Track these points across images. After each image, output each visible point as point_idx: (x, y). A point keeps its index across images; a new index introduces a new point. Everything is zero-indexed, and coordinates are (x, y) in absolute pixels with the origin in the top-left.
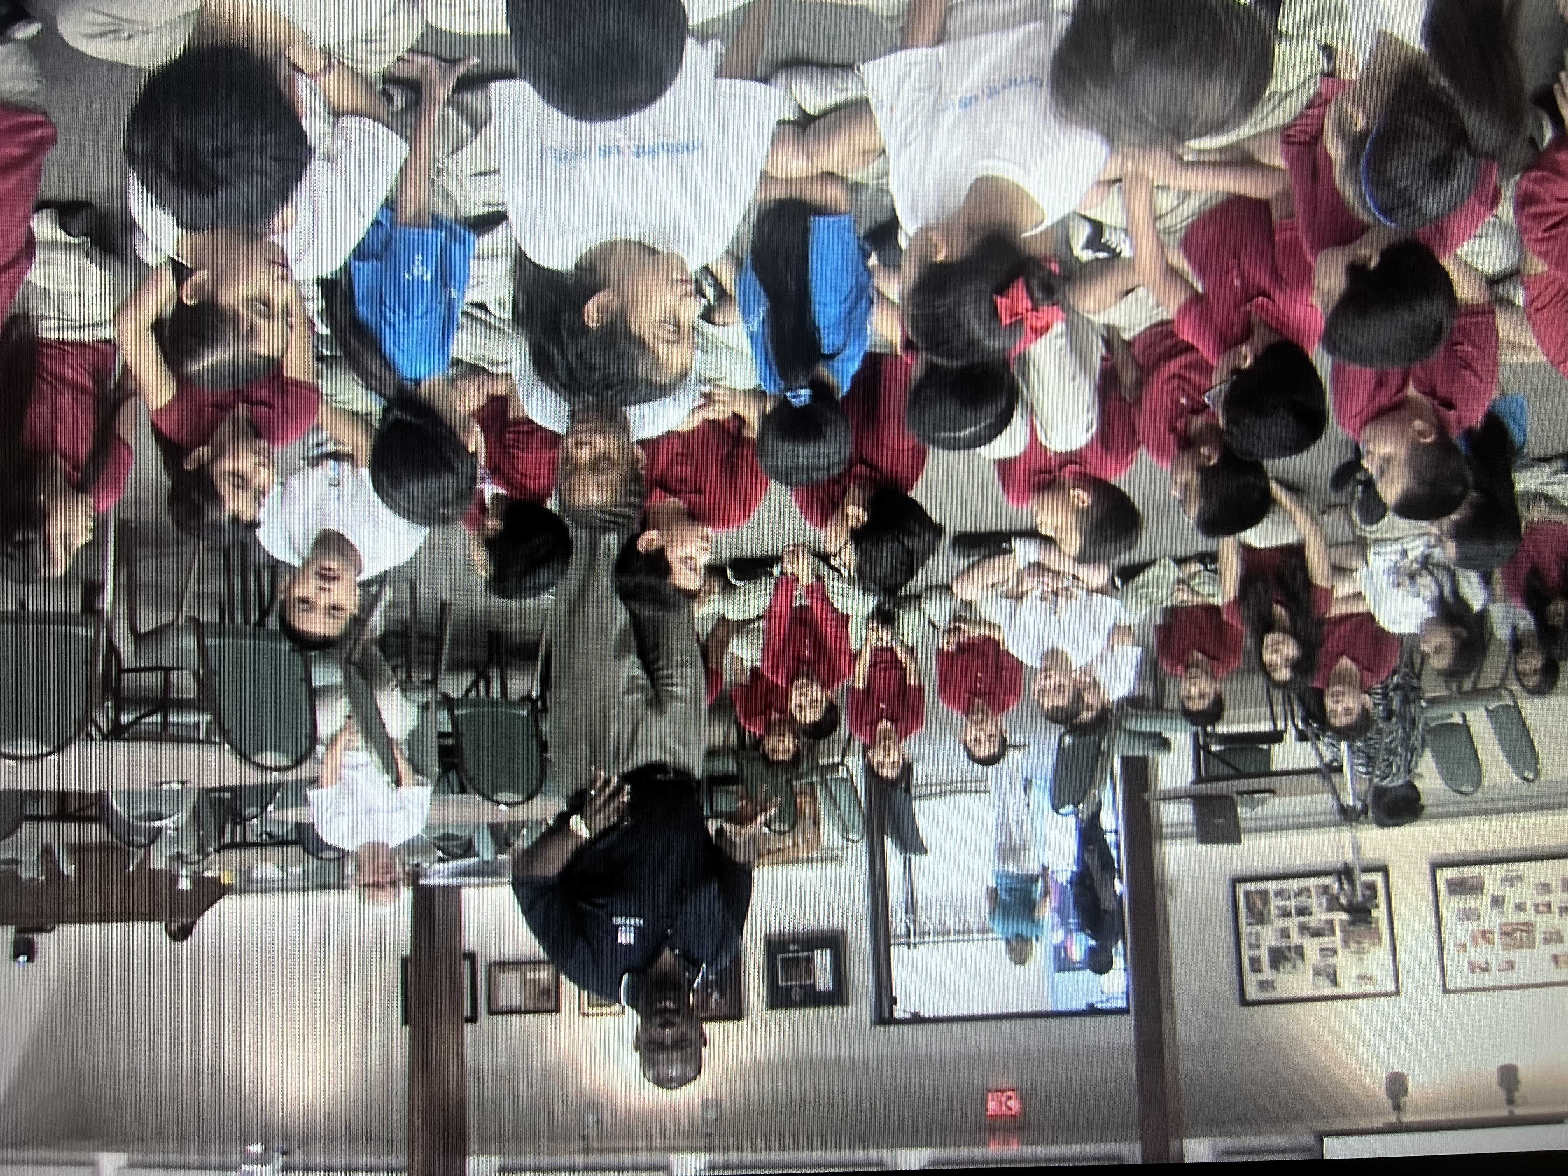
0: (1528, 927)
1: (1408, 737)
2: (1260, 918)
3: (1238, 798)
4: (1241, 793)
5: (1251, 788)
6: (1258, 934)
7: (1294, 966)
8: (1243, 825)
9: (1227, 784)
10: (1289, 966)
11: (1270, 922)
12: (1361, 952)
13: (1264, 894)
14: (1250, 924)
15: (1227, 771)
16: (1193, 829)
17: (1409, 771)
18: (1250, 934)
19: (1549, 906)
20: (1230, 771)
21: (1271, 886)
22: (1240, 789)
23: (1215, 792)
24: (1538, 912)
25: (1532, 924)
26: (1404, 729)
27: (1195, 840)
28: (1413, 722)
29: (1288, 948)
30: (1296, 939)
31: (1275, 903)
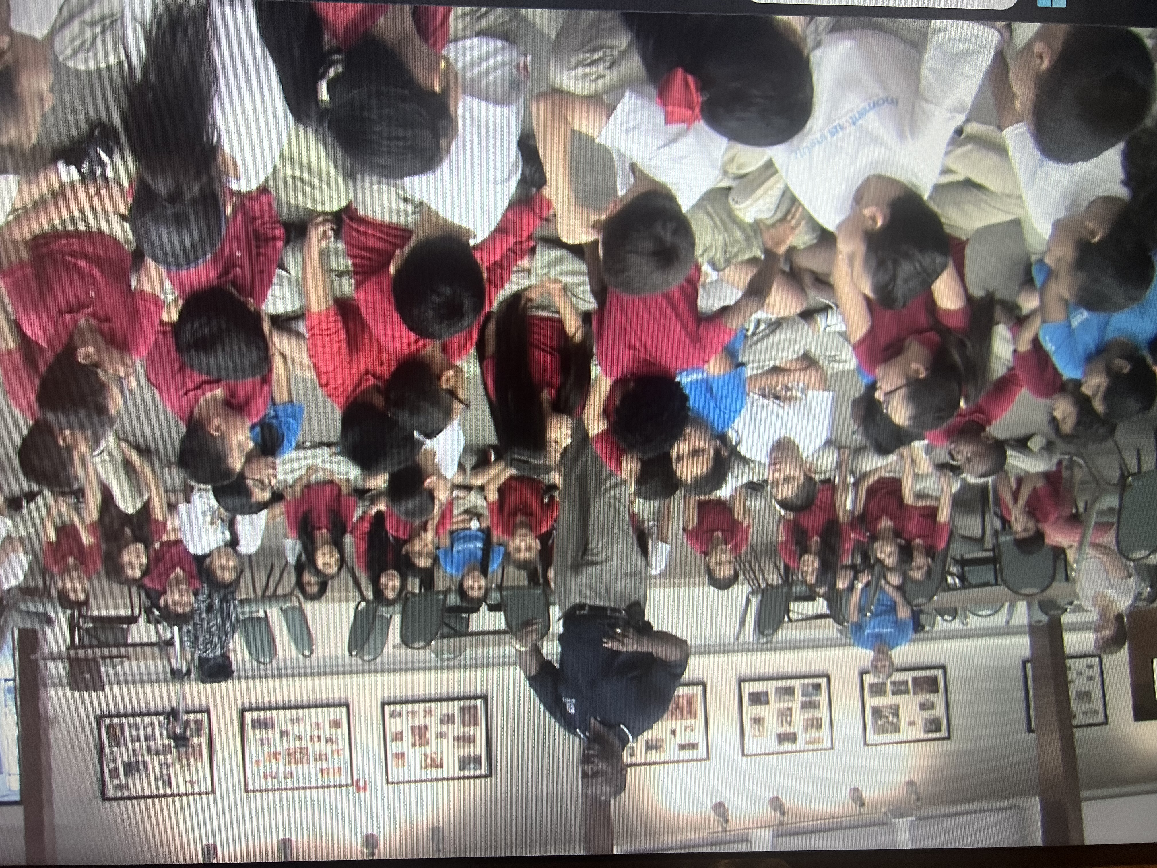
0: (305, 751)
1: (223, 624)
2: (117, 742)
3: (102, 661)
4: (105, 658)
5: (111, 654)
6: (116, 753)
7: (142, 775)
8: (105, 679)
9: (94, 650)
10: (138, 774)
11: (125, 745)
12: (188, 765)
13: (122, 726)
14: (110, 746)
15: (93, 641)
16: (67, 680)
17: (223, 647)
18: (110, 754)
19: (319, 738)
20: (97, 643)
21: (127, 721)
22: (104, 654)
23: (83, 656)
24: (311, 741)
25: (308, 749)
26: (222, 619)
27: (68, 688)
28: (228, 615)
29: (138, 763)
30: (143, 757)
31: (128, 732)
